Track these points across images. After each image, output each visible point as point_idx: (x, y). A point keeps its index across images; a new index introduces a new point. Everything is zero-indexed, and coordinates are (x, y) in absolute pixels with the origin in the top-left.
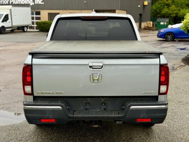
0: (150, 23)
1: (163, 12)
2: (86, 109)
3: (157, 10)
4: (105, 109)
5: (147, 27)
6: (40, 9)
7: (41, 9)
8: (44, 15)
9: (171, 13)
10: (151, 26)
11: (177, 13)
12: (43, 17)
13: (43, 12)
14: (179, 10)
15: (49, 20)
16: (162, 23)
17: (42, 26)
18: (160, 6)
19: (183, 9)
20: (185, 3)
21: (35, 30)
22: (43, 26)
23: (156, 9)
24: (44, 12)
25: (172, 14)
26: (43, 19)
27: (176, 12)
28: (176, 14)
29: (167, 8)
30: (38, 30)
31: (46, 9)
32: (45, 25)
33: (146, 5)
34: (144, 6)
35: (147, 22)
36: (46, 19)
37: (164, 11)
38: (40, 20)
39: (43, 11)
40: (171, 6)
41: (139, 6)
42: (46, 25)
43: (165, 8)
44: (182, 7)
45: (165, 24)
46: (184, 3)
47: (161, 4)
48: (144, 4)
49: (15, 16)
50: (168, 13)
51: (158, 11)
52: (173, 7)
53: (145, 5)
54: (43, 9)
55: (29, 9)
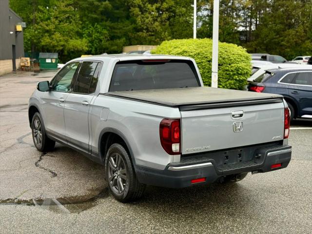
0: (27, 60)
1: (43, 44)
2: (225, 163)
3: (33, 40)
5: (24, 66)
9: (56, 44)
10: (29, 65)
11: (64, 45)
14: (67, 41)
16: (48, 61)
18: (36, 32)
19: (71, 39)
20: (73, 29)
23: (30, 38)
25: (57, 46)
27: (62, 43)
28: (62, 46)
29: (48, 37)
33: (20, 32)
34: (16, 32)
35: (22, 58)
37: (44, 40)
40: (53, 34)
41: (11, 33)
43: (46, 36)
44: (70, 36)
45: (54, 61)
46: (72, 31)
47: (39, 31)
48: (16, 29)
50: (51, 44)
51: (35, 41)
52: (57, 35)
53: (18, 31)
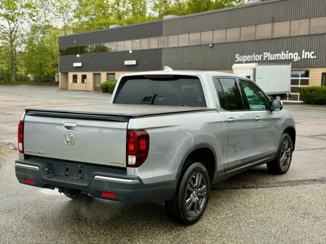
2: (66, 175)
4: (82, 178)
6: (309, 67)
7: (311, 67)
8: (315, 77)
12: (312, 80)
13: (313, 71)
15: (322, 85)
17: (307, 94)
21: (299, 101)
22: (309, 95)
24: (315, 71)
26: (313, 82)
30: (302, 102)
31: (318, 67)
32: (313, 93)
36: (319, 82)
38: (308, 84)
39: (315, 69)
42: (315, 92)
49: (261, 78)
54: (314, 67)
55: (288, 68)
